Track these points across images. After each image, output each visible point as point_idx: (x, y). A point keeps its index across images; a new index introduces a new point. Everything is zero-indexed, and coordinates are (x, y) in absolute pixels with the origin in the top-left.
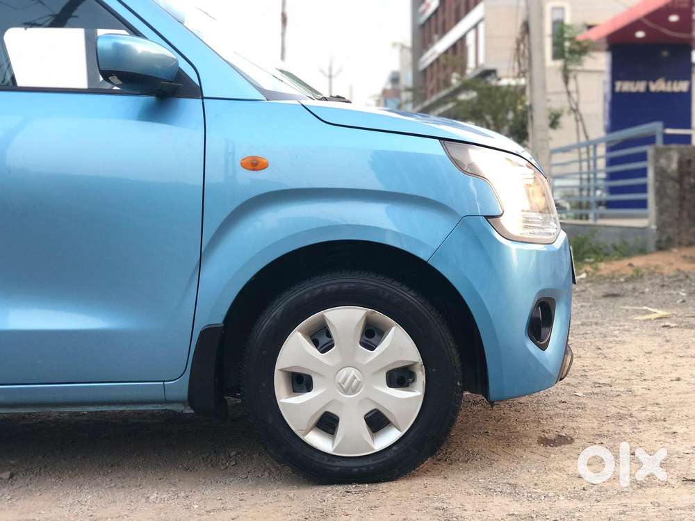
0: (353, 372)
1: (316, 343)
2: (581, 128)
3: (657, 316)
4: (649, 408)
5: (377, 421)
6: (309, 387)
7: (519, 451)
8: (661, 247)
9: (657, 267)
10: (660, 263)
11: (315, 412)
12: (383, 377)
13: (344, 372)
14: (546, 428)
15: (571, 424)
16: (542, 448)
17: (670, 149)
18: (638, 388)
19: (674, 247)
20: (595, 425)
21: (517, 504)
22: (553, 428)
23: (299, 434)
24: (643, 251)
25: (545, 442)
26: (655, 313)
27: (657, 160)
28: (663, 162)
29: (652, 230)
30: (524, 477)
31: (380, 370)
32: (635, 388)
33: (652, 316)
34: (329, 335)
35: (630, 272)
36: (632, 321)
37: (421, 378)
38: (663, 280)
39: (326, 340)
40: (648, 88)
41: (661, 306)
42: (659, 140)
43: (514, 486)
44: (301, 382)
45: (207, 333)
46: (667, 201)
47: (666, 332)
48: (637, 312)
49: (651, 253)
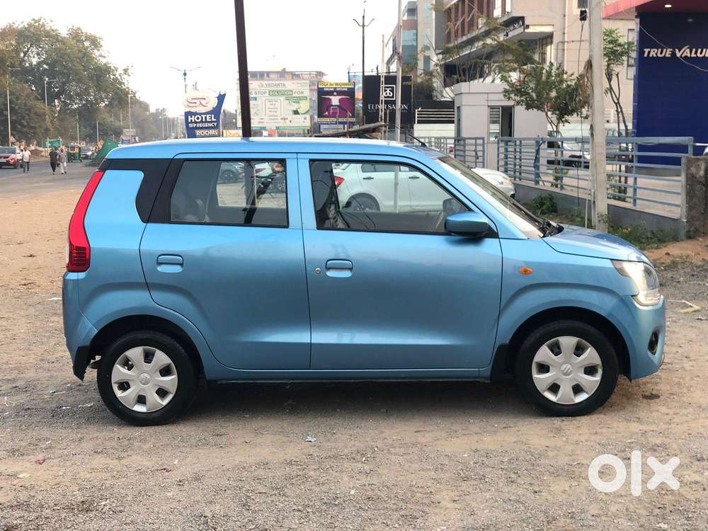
0: (569, 366)
1: (552, 351)
2: (621, 119)
3: (692, 309)
4: (695, 378)
5: (577, 389)
6: (548, 371)
7: (635, 402)
8: (690, 236)
9: (687, 256)
10: (689, 252)
11: (550, 382)
12: (583, 370)
13: (565, 366)
14: (644, 390)
15: (657, 388)
16: (645, 401)
17: (699, 159)
18: (687, 365)
19: (700, 236)
20: (668, 388)
21: (643, 426)
22: (649, 389)
23: (541, 392)
24: (675, 239)
25: (645, 397)
26: (691, 306)
27: (688, 168)
28: (693, 170)
29: (683, 222)
30: (642, 415)
31: (581, 367)
32: (685, 365)
33: (690, 310)
34: (559, 348)
35: (668, 260)
36: (676, 313)
37: (600, 372)
38: (692, 269)
39: (557, 350)
40: (673, 54)
41: (695, 297)
42: (690, 150)
43: (639, 418)
44: (544, 368)
45: (501, 347)
46: (695, 200)
47: (699, 324)
48: (679, 305)
49: (682, 240)
